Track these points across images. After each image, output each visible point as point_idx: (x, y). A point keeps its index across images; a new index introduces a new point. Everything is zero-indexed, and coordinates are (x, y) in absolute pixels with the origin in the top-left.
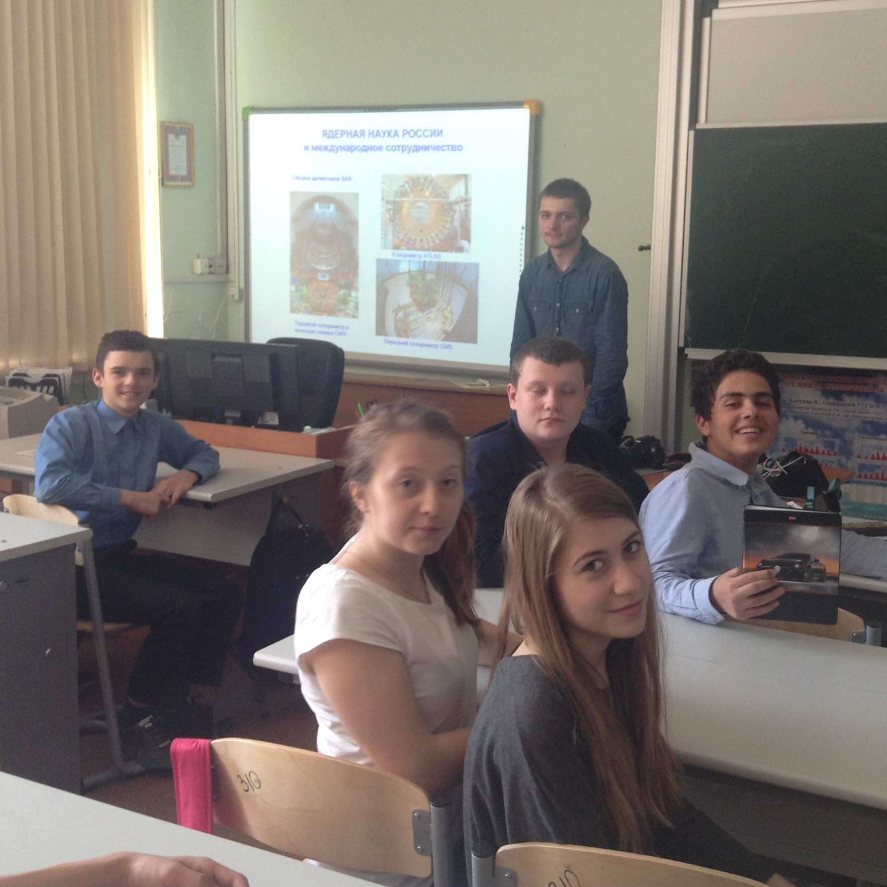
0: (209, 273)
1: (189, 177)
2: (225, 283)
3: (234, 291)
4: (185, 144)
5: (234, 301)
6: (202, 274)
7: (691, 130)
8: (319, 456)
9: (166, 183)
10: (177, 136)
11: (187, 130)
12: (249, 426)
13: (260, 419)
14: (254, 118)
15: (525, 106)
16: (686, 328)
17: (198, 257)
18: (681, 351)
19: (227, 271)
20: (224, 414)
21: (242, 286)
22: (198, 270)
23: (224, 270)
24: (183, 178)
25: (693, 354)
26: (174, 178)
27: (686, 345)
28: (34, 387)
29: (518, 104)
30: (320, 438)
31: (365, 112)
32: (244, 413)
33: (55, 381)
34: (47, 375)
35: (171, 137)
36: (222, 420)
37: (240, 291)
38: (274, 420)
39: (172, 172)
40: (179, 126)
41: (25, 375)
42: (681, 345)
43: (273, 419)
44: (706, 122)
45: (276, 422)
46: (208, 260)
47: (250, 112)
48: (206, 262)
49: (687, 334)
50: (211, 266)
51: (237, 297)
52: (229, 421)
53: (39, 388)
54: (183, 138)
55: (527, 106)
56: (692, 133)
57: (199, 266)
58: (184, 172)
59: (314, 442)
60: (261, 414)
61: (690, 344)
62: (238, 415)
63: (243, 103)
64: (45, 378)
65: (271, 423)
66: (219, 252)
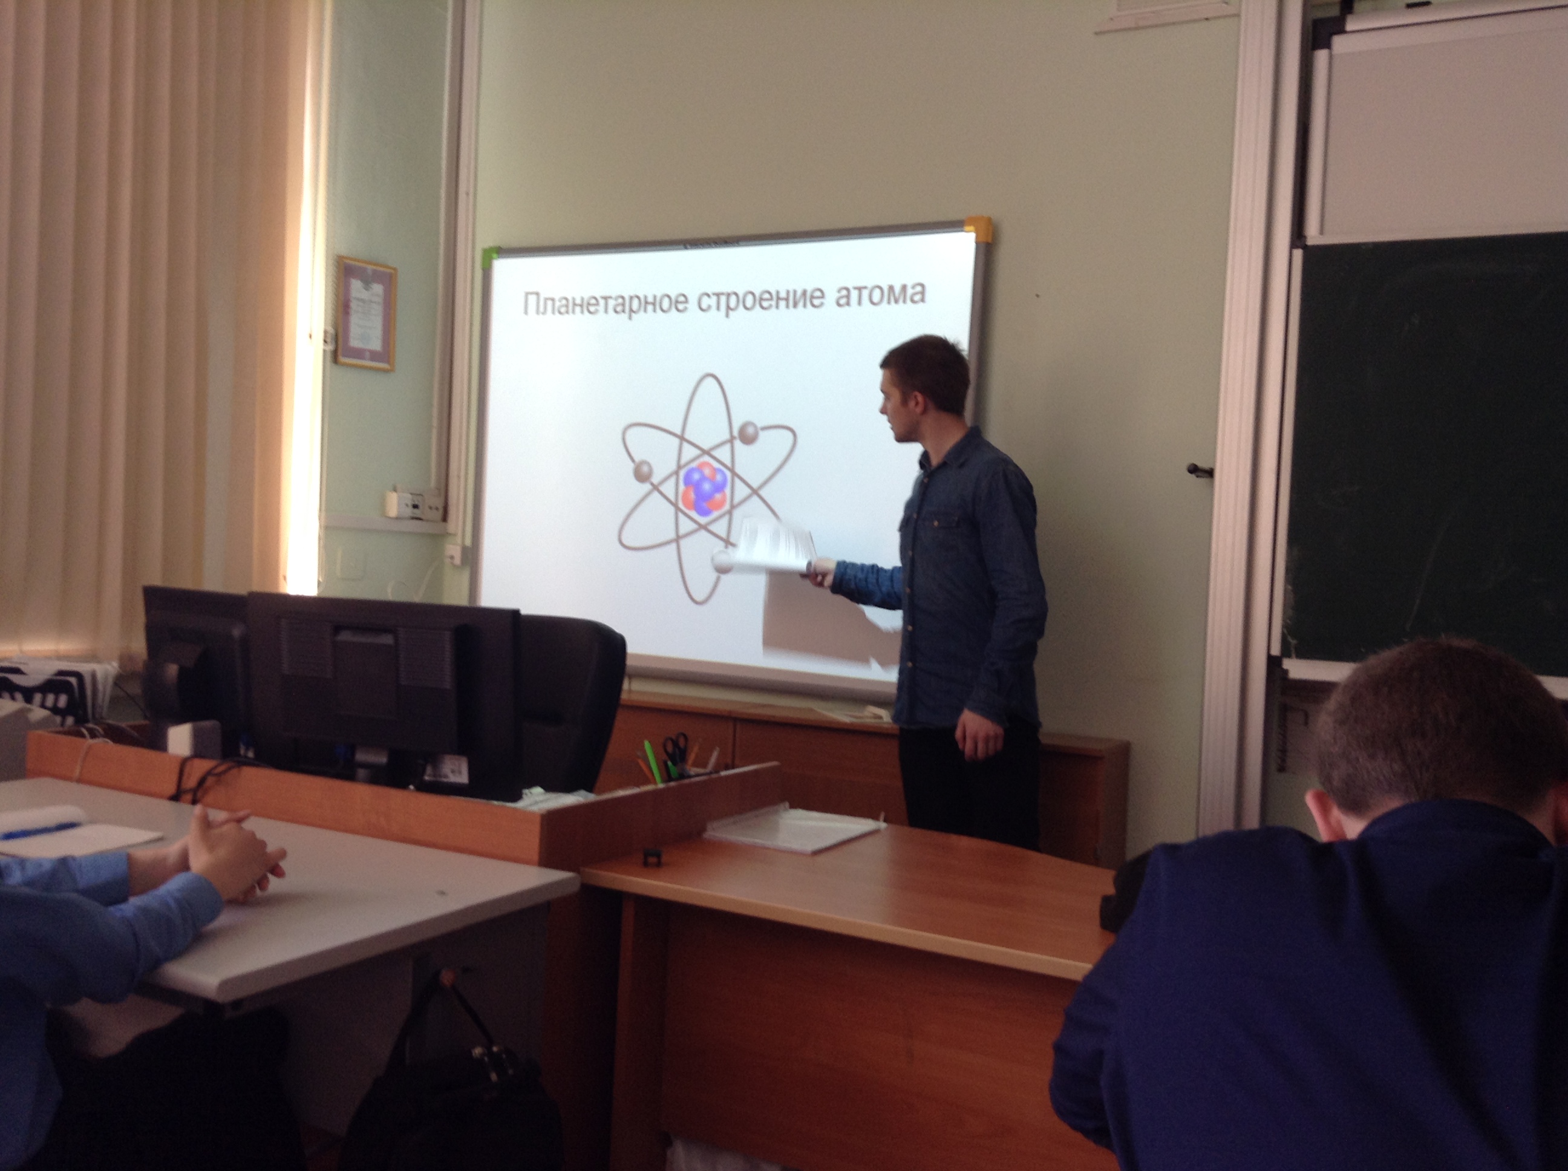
0: (413, 518)
1: (386, 355)
2: (439, 538)
3: (453, 550)
4: (380, 300)
5: (455, 566)
6: (397, 518)
7: (1297, 247)
8: (547, 861)
9: (342, 359)
10: (367, 283)
11: (388, 278)
12: (402, 785)
13: (429, 770)
14: (502, 267)
15: (967, 228)
16: (1284, 620)
17: (395, 490)
18: (1274, 664)
19: (445, 519)
20: (353, 755)
21: (468, 542)
22: (393, 511)
23: (439, 514)
24: (374, 356)
25: (1298, 669)
26: (358, 353)
27: (1286, 652)
28: (28, 694)
29: (954, 225)
30: (552, 819)
31: (686, 248)
32: (395, 756)
33: (69, 683)
34: (61, 673)
35: (356, 285)
36: (346, 771)
37: (464, 549)
38: (460, 772)
39: (355, 343)
40: (370, 267)
41: (17, 671)
42: (1276, 651)
43: (456, 770)
44: (1322, 231)
45: (462, 777)
46: (410, 496)
47: (495, 255)
48: (408, 499)
49: (1289, 630)
50: (415, 506)
51: (458, 561)
52: (361, 773)
53: (38, 697)
54: (378, 289)
55: (972, 228)
56: (1298, 254)
57: (394, 505)
58: (376, 345)
59: (536, 829)
60: (433, 758)
61: (1293, 650)
62: (382, 759)
63: (486, 240)
64: (55, 678)
65: (453, 779)
66: (433, 483)
